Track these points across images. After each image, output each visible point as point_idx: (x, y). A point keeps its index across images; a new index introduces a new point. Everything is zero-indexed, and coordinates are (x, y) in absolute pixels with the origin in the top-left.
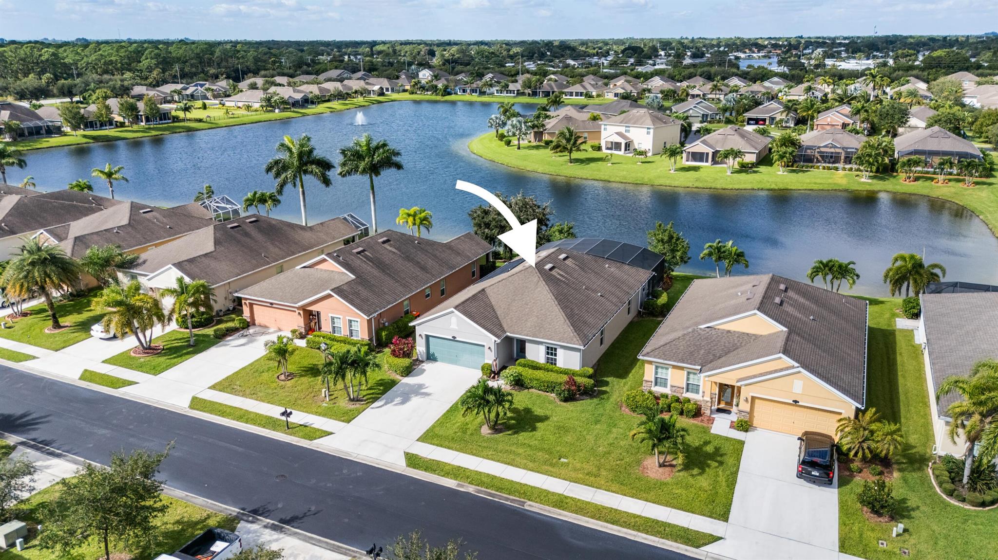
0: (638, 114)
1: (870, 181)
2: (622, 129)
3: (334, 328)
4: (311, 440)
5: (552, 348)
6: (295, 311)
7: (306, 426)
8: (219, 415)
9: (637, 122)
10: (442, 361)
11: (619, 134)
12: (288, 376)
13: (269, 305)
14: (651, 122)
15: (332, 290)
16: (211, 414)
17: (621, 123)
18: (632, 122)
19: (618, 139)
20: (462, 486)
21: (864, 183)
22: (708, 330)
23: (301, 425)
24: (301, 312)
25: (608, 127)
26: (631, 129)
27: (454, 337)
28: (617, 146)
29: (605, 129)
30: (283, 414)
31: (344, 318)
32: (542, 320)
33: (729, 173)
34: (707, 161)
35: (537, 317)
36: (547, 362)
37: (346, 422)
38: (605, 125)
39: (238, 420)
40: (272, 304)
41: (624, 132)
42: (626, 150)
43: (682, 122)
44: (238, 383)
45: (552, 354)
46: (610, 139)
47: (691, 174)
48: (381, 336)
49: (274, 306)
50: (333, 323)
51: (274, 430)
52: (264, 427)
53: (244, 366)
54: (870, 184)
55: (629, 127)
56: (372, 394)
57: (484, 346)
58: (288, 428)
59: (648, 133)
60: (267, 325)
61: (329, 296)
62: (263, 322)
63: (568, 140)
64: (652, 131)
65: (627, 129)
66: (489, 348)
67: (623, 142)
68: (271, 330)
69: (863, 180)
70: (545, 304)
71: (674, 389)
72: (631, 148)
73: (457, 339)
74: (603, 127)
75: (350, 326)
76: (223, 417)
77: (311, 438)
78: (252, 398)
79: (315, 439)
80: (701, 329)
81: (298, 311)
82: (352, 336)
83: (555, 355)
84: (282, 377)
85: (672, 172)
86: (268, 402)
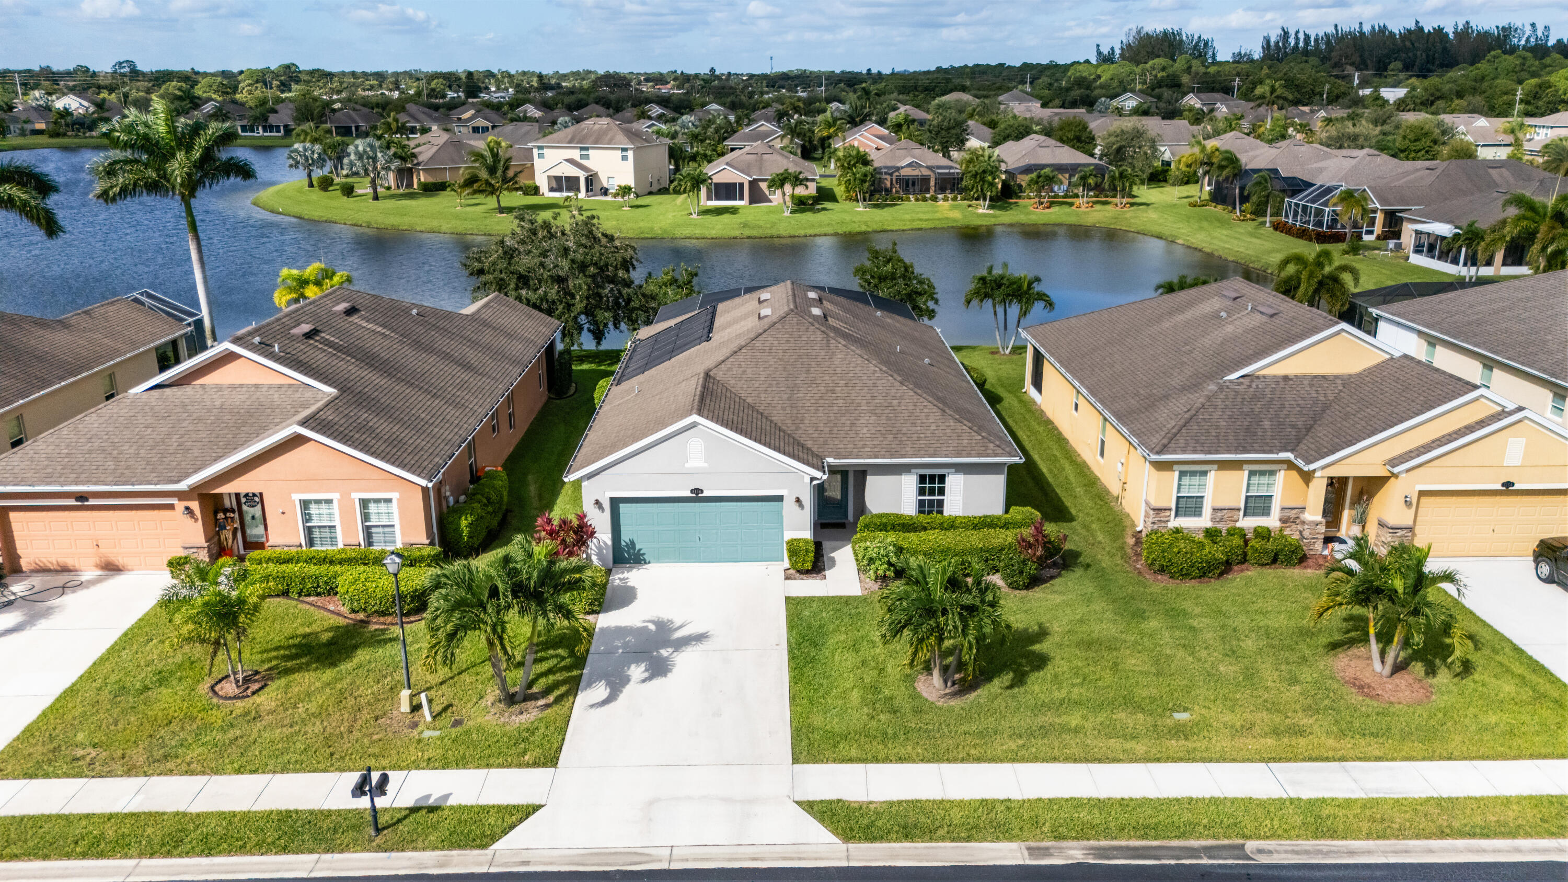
0: (597, 127)
1: (991, 212)
2: (575, 154)
3: (309, 531)
4: (484, 846)
5: (932, 478)
6: (171, 507)
7: (432, 809)
8: (84, 855)
9: (599, 140)
10: (659, 560)
11: (571, 161)
12: (247, 680)
13: (72, 502)
14: (626, 140)
15: (304, 423)
16: (46, 857)
17: (570, 142)
18: (592, 139)
19: (572, 171)
20: (1046, 852)
21: (985, 215)
22: (1246, 381)
23: (414, 810)
24: (195, 505)
25: (545, 151)
26: (591, 152)
27: (697, 491)
28: (571, 183)
29: (541, 156)
30: (359, 790)
31: (346, 496)
32: (888, 418)
33: (787, 214)
34: (742, 198)
35: (872, 412)
36: (921, 512)
37: (544, 765)
38: (540, 148)
39: (169, 854)
40: (82, 497)
41: (578, 158)
42: (587, 191)
43: (668, 141)
44: (80, 737)
45: (932, 492)
46: (557, 172)
47: (726, 218)
48: (458, 529)
49: (92, 502)
50: (307, 517)
51: (328, 850)
52: (285, 850)
53: (67, 684)
54: (994, 216)
55: (587, 149)
56: (550, 671)
57: (780, 499)
58: (378, 830)
59: (624, 158)
60: (70, 562)
61: (296, 441)
62: (50, 557)
63: (492, 170)
64: (630, 154)
65: (584, 152)
66: (798, 500)
67: (582, 175)
68: (86, 576)
69: (981, 211)
70: (875, 385)
71: (1219, 514)
72: (597, 188)
73: (706, 494)
74: (535, 152)
75: (366, 517)
76: (101, 855)
77: (485, 840)
78: (170, 772)
79: (494, 839)
80: (1231, 381)
81: (180, 505)
82: (370, 544)
83: (942, 492)
84: (229, 688)
85: (695, 216)
86: (239, 771)
